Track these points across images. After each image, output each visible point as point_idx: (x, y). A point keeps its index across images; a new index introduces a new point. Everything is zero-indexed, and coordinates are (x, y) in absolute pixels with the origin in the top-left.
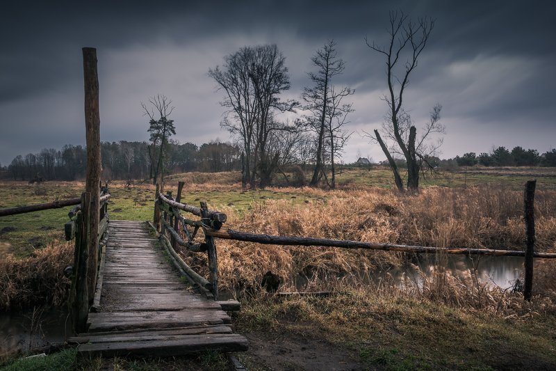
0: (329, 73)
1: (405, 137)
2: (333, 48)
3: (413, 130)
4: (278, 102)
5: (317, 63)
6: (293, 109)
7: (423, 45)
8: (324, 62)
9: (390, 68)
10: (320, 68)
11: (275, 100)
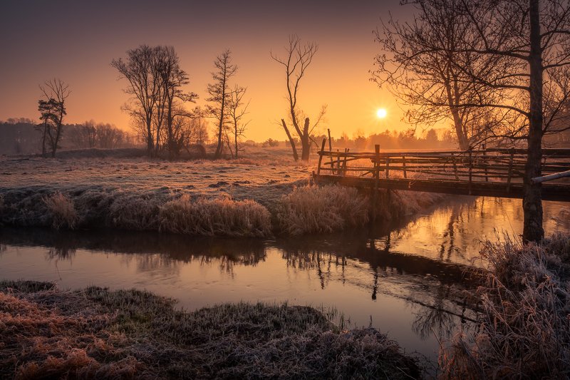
0: (227, 74)
1: (301, 125)
2: (229, 55)
3: (307, 120)
4: (182, 93)
5: (218, 66)
6: (193, 99)
7: (309, 61)
8: (223, 65)
9: (288, 75)
10: (220, 70)
11: (178, 91)
